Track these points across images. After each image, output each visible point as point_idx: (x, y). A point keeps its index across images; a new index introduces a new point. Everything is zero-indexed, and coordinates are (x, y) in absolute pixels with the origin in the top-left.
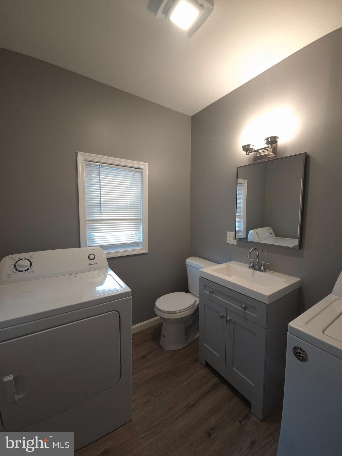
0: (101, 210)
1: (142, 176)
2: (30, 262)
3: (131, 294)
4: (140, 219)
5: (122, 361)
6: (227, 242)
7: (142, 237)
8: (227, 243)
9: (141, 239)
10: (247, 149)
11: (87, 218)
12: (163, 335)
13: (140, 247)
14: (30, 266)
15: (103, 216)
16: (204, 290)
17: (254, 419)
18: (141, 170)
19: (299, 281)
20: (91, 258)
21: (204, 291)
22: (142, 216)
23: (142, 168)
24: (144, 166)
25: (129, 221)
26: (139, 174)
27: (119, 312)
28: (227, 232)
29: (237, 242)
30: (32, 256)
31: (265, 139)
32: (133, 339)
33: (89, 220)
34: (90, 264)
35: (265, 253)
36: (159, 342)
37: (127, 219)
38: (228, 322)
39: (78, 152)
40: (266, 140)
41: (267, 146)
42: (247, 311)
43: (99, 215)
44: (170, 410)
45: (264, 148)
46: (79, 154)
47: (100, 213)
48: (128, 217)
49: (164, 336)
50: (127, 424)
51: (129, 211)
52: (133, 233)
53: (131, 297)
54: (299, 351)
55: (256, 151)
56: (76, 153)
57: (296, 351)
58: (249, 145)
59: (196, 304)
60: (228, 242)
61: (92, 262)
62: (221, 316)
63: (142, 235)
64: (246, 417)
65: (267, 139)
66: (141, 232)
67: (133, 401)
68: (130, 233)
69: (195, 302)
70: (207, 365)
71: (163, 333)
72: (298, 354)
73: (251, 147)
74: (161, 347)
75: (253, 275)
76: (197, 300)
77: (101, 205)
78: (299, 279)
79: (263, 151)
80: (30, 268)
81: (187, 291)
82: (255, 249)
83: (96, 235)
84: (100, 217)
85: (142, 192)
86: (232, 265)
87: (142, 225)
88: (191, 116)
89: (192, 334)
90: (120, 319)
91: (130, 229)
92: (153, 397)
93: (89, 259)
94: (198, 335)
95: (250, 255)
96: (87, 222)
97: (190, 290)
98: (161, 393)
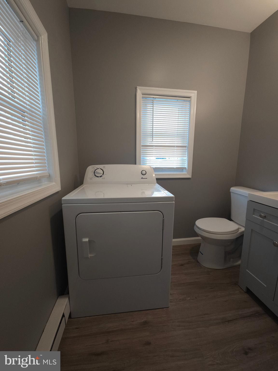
0: (153, 137)
1: (190, 105)
2: (103, 171)
3: (174, 199)
4: (186, 147)
5: (163, 256)
7: (186, 163)
9: (185, 165)
11: (142, 144)
12: (200, 252)
13: (185, 173)
14: (103, 174)
15: (154, 142)
16: (253, 214)
18: (189, 99)
20: (143, 173)
21: (253, 216)
22: (188, 144)
23: (191, 97)
24: (194, 94)
25: (175, 148)
26: (188, 104)
27: (163, 213)
30: (104, 167)
32: (173, 249)
33: (143, 146)
34: (142, 178)
36: (197, 258)
37: (174, 146)
39: (137, 87)
43: (151, 141)
44: (204, 314)
46: (138, 89)
47: (152, 140)
48: (175, 144)
49: (202, 254)
50: (164, 309)
51: (176, 139)
52: (179, 159)
53: (174, 202)
56: (136, 88)
59: (239, 232)
61: (144, 177)
62: (274, 244)
63: (186, 161)
66: (186, 158)
67: (171, 294)
68: (176, 158)
69: (239, 229)
70: (248, 291)
71: (200, 250)
74: (198, 262)
76: (241, 228)
77: (153, 133)
80: (102, 175)
81: (230, 219)
83: (148, 158)
84: (152, 143)
85: (190, 121)
87: (188, 152)
88: (250, 32)
89: (232, 260)
90: (163, 220)
91: (176, 155)
92: (189, 298)
93: (142, 174)
94: (239, 262)
96: (142, 148)
97: (233, 218)
98: (196, 298)
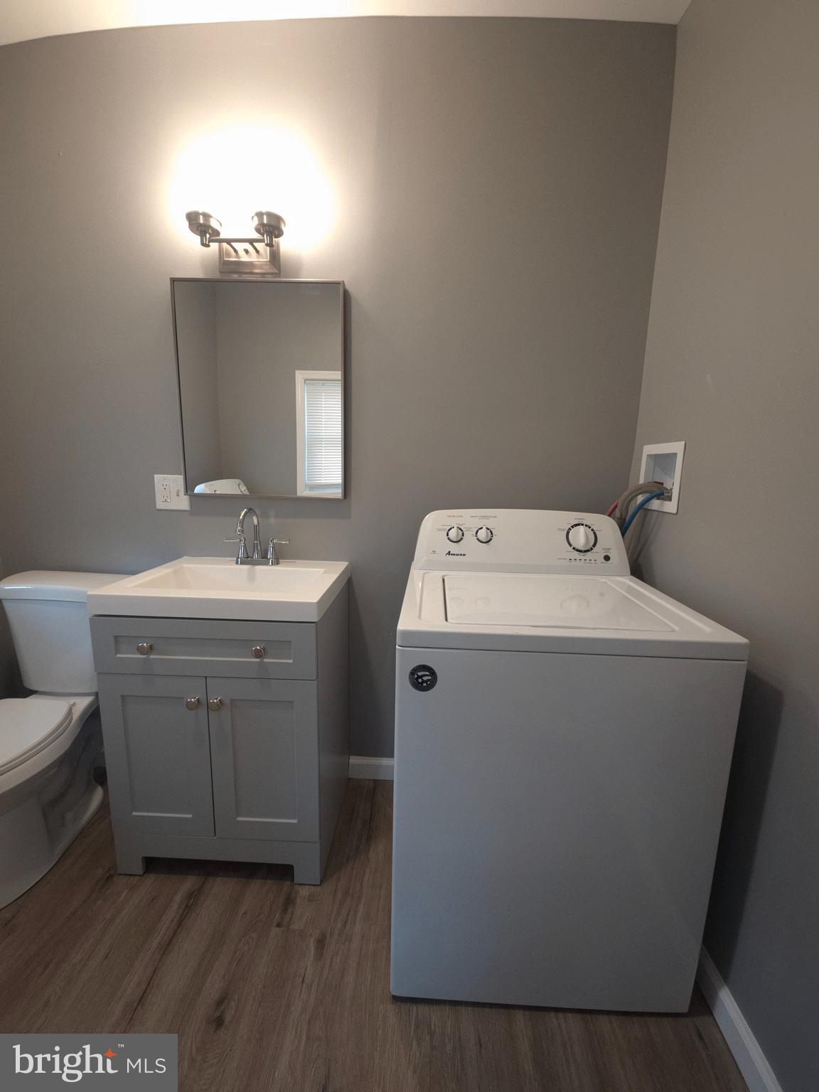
6: (158, 507)
8: (158, 510)
10: (201, 226)
16: (117, 651)
17: (304, 892)
19: (347, 567)
21: (118, 656)
28: (155, 476)
29: (191, 500)
31: (254, 214)
35: (272, 521)
38: (213, 710)
40: (256, 218)
41: (256, 236)
42: (266, 660)
45: (251, 242)
54: (420, 674)
55: (229, 242)
57: (416, 676)
58: (207, 216)
59: (75, 717)
60: (160, 505)
62: (190, 706)
64: (289, 902)
65: (260, 215)
69: (70, 712)
72: (420, 680)
73: (214, 224)
75: (251, 578)
76: (74, 705)
78: (347, 563)
79: (247, 251)
81: (22, 693)
82: (250, 510)
86: (185, 565)
95: (242, 527)
